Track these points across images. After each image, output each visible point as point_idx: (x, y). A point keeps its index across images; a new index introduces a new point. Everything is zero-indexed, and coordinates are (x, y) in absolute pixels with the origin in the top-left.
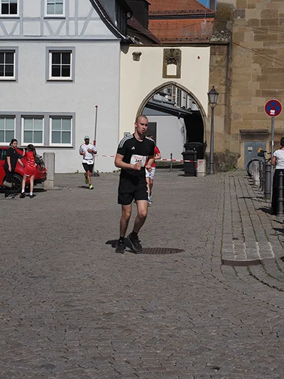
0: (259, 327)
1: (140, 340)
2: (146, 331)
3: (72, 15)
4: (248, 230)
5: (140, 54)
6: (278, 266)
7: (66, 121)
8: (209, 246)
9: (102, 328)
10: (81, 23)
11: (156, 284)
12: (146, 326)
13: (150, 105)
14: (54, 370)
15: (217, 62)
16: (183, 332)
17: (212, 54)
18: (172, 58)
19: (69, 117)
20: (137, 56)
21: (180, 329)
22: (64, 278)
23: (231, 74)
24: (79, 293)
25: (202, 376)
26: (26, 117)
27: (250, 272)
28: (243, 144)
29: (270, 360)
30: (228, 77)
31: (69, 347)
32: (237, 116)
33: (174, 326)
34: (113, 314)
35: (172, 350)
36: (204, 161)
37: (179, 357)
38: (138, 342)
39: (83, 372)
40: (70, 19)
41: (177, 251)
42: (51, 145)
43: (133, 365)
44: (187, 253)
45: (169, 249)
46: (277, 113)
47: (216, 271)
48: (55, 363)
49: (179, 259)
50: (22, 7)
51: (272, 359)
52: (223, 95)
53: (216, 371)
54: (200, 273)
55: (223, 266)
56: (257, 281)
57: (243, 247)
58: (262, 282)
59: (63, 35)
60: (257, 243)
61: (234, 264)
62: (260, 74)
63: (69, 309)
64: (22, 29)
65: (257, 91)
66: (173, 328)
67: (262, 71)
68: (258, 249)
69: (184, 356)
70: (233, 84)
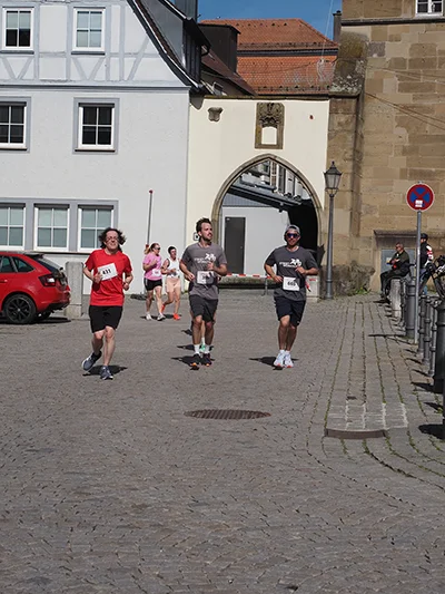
0: (366, 529)
1: (183, 545)
2: (194, 532)
3: (115, 48)
4: (372, 385)
5: (220, 111)
6: (410, 440)
7: (103, 213)
8: (309, 408)
9: (129, 526)
10: (129, 62)
11: (220, 463)
12: (196, 525)
13: (234, 190)
14: (48, 585)
15: (339, 124)
16: (250, 534)
17: (332, 112)
18: (271, 118)
19: (109, 208)
20: (215, 114)
21: (245, 530)
22: (80, 452)
23: (361, 144)
24: (99, 475)
26: (42, 206)
27: (366, 448)
28: (379, 253)
29: (376, 577)
30: (357, 147)
31: (75, 554)
32: (371, 209)
33: (237, 525)
34: (146, 506)
35: (230, 560)
36: (317, 279)
37: (239, 570)
38: (180, 549)
39: (91, 590)
40: (112, 55)
41: (260, 415)
42: (80, 250)
43: (167, 580)
44: (273, 418)
45: (246, 412)
46: (425, 206)
47: (314, 446)
48: (50, 576)
49: (260, 428)
50: (37, 36)
51: (379, 576)
52: (349, 177)
53: (292, 591)
54: (289, 449)
55: (328, 438)
56: (375, 461)
57: (361, 410)
58: (382, 463)
59: (100, 79)
60: (384, 404)
61: (343, 435)
62: (407, 144)
63: (81, 499)
64: (37, 69)
65: (402, 170)
66: (236, 529)
67: (411, 139)
68: (384, 414)
69: (247, 569)
70: (365, 158)
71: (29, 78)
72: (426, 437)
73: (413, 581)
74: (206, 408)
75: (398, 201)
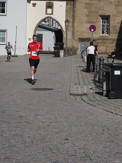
0: (85, 122)
1: (34, 127)
2: (37, 124)
4: (81, 81)
5: (36, 4)
6: (94, 96)
7: (3, 33)
8: (65, 87)
9: (18, 122)
11: (42, 103)
12: (37, 121)
13: (40, 26)
15: (69, 8)
16: (53, 124)
17: (67, 4)
18: (50, 6)
19: (5, 31)
20: (34, 5)
21: (51, 123)
22: (2, 101)
23: (75, 13)
24: (8, 107)
25: (60, 143)
27: (82, 99)
28: (80, 44)
29: (89, 136)
30: (74, 14)
31: (3, 131)
32: (77, 32)
34: (22, 116)
35: (48, 131)
36: (63, 51)
37: (51, 134)
38: (34, 128)
39: (9, 141)
41: (51, 89)
43: (31, 138)
44: (55, 90)
45: (47, 89)
46: (94, 31)
47: (67, 98)
49: (51, 93)
51: (90, 135)
52: (71, 23)
53: (67, 140)
54: (60, 99)
55: (71, 96)
56: (85, 102)
57: (79, 88)
58: (87, 103)
60: (85, 86)
61: (75, 95)
62: (87, 14)
63: (3, 114)
65: (86, 21)
66: (49, 122)
67: (88, 12)
68: (85, 89)
69: (53, 134)
70: (76, 18)
72: (98, 95)
73: (100, 137)
74: (36, 88)
75: (85, 29)
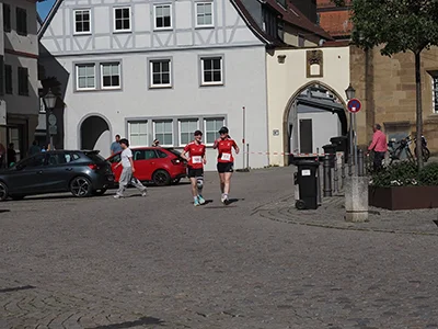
3: (220, 24)
5: (285, 57)
10: (229, 31)
15: (356, 60)
17: (352, 53)
18: (315, 58)
19: (222, 119)
20: (281, 59)
23: (372, 71)
26: (182, 120)
30: (369, 72)
32: (380, 110)
36: (342, 153)
40: (219, 28)
46: (357, 110)
50: (174, 20)
52: (364, 92)
59: (213, 43)
62: (400, 69)
64: (175, 38)
65: (398, 85)
67: (402, 66)
70: (375, 79)
71: (171, 45)
75: (397, 103)
